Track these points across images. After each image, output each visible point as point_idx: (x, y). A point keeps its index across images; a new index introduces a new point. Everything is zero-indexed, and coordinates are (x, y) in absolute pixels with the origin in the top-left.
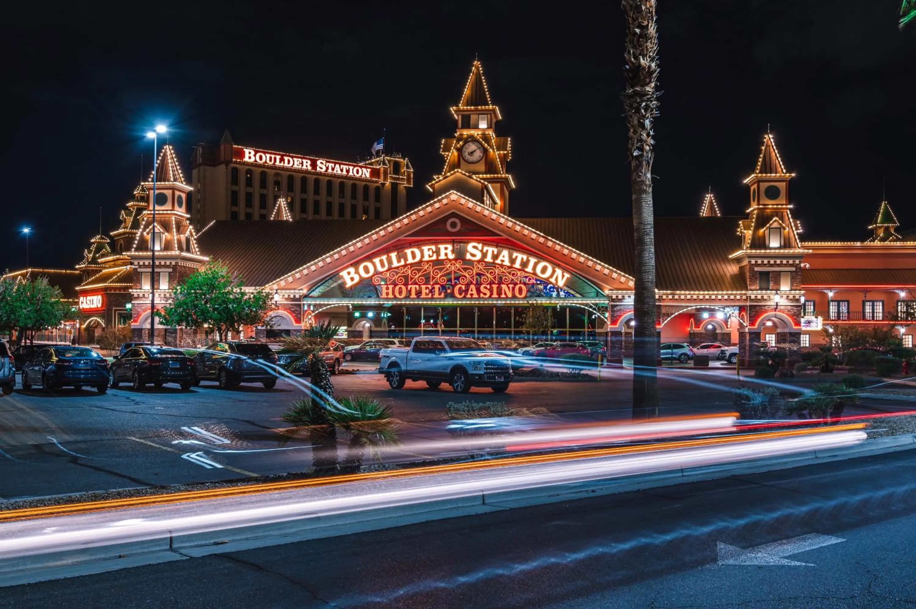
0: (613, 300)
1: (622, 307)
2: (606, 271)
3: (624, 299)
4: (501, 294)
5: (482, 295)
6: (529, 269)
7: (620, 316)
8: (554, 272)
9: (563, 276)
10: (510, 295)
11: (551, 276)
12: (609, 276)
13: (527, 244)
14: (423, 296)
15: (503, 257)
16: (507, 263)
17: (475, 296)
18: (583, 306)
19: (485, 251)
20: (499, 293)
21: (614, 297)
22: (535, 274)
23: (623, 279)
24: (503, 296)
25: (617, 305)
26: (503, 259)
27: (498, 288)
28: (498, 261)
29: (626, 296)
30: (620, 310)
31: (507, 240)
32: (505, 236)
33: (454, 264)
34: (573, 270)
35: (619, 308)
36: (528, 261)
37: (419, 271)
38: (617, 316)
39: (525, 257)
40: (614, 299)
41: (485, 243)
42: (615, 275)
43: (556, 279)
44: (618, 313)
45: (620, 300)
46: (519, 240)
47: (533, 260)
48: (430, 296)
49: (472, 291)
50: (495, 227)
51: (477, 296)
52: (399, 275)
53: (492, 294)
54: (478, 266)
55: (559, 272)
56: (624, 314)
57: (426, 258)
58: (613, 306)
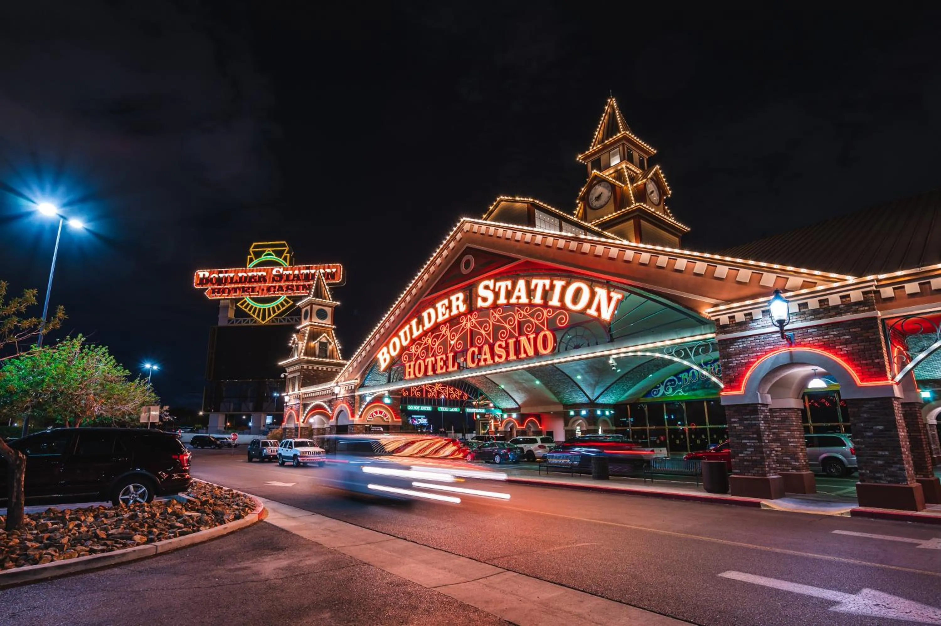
0: (722, 329)
1: (748, 343)
2: (700, 267)
3: (752, 320)
4: (520, 353)
5: (497, 359)
6: (555, 302)
7: (748, 365)
8: (593, 294)
9: (610, 299)
10: (531, 352)
11: (589, 305)
12: (710, 275)
13: (553, 260)
14: (439, 371)
15: (519, 291)
16: (524, 300)
17: (490, 362)
18: (657, 355)
19: (497, 289)
20: (517, 352)
21: (724, 320)
22: (563, 307)
23: (744, 275)
24: (523, 355)
25: (735, 340)
26: (519, 294)
27: (515, 343)
28: (513, 300)
29: (756, 314)
30: (745, 350)
31: (527, 263)
32: (523, 258)
33: (470, 319)
34: (629, 282)
35: (741, 345)
36: (552, 287)
37: (437, 337)
38: (740, 365)
39: (547, 282)
40: (725, 326)
41: (498, 278)
42: (722, 271)
43: (598, 309)
44: (743, 359)
45: (742, 326)
46: (541, 258)
47: (559, 284)
48: (444, 370)
49: (485, 354)
50: (511, 250)
51: (492, 362)
52: (422, 347)
53: (508, 354)
54: (495, 315)
55: (601, 293)
56: (758, 357)
57: (441, 319)
58: (724, 344)
